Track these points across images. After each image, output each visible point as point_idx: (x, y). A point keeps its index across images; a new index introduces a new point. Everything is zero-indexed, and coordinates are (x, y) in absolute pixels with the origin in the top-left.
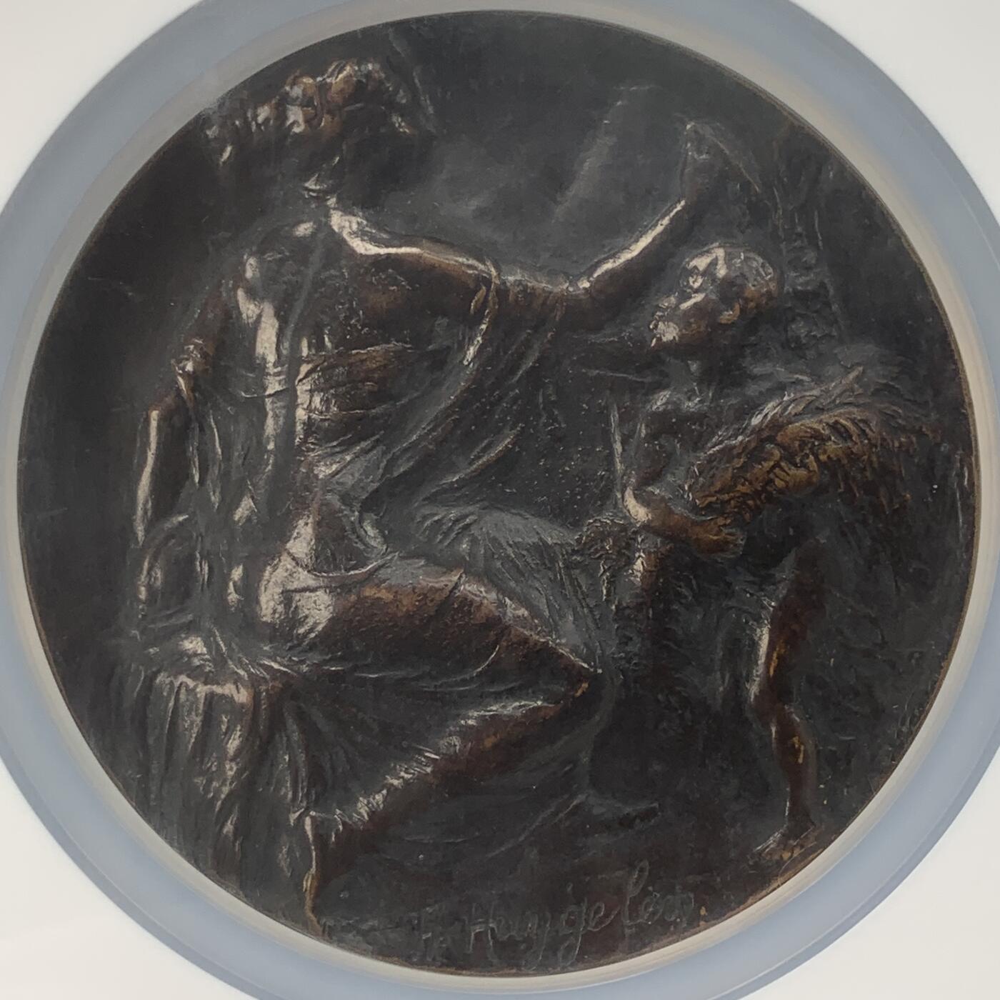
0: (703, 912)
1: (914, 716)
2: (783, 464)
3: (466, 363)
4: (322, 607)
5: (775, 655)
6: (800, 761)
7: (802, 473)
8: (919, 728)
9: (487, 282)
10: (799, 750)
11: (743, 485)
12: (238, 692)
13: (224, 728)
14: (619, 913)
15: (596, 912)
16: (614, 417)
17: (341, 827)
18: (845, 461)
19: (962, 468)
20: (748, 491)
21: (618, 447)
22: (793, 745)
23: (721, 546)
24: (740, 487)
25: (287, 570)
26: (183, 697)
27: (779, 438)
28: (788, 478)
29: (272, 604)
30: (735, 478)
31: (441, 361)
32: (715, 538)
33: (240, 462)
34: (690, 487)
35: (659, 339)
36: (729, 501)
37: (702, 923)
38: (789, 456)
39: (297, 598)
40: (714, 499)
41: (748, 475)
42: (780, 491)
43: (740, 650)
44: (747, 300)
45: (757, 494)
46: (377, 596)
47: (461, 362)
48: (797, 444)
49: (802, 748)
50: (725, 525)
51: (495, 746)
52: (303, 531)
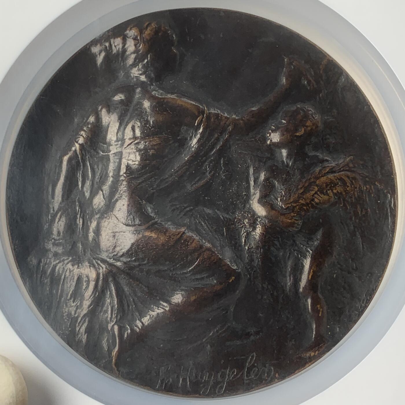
0: (277, 375)
1: (367, 300)
2: (319, 193)
3: (192, 145)
4: (128, 239)
5: (312, 271)
6: (320, 315)
7: (326, 197)
8: (369, 304)
9: (203, 112)
10: (319, 310)
11: (302, 200)
12: (91, 272)
13: (84, 287)
14: (242, 374)
15: (233, 373)
16: (251, 171)
17: (129, 331)
18: (344, 193)
19: (391, 199)
20: (304, 203)
21: (252, 183)
22: (318, 308)
23: (292, 225)
24: (300, 201)
26: (68, 274)
27: (318, 182)
28: (320, 199)
29: (107, 237)
30: (299, 198)
31: (183, 143)
32: (290, 221)
33: (98, 181)
34: (280, 200)
35: (271, 141)
36: (296, 206)
37: (276, 380)
38: (321, 191)
39: (118, 235)
40: (290, 205)
41: (304, 197)
42: (317, 204)
43: (298, 269)
44: (307, 127)
45: (307, 204)
46: (150, 235)
47: (191, 145)
48: (325, 185)
49: (321, 310)
50: (294, 216)
51: (195, 300)
52: (122, 208)
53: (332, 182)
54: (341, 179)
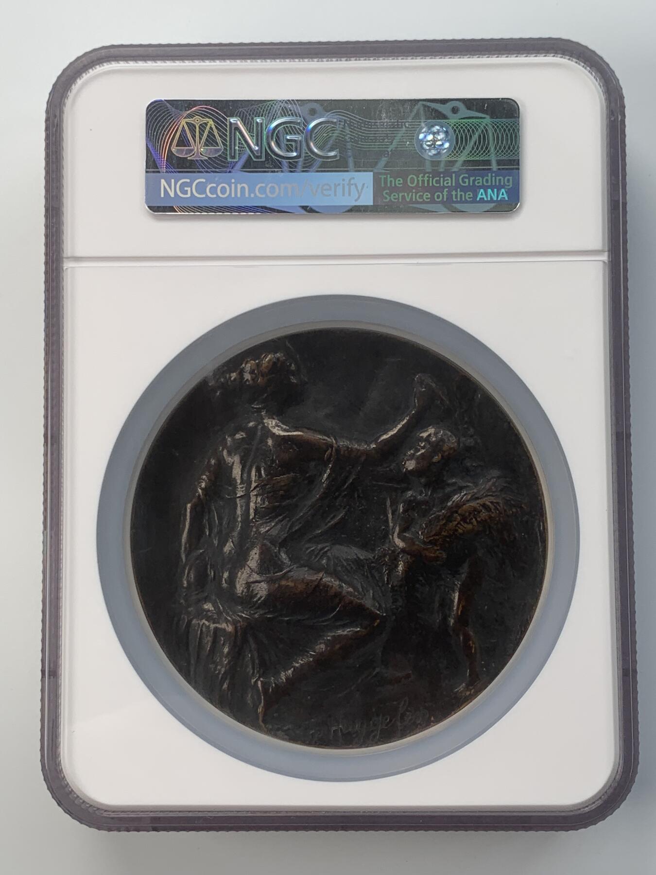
0: (432, 719)
1: (522, 631)
2: (462, 523)
3: (323, 481)
4: (263, 589)
5: (461, 605)
6: (473, 651)
7: (470, 527)
8: (524, 636)
9: (332, 446)
10: (472, 647)
11: (445, 532)
12: (228, 627)
13: (222, 642)
14: (396, 720)
15: (386, 719)
16: (388, 503)
17: (274, 685)
18: (489, 521)
19: (540, 522)
20: (447, 535)
21: (390, 516)
22: (470, 644)
23: (436, 558)
24: (443, 533)
25: (248, 574)
26: (204, 629)
27: (460, 512)
28: (464, 529)
29: (242, 588)
30: (441, 529)
31: (311, 481)
32: (433, 555)
33: (226, 526)
34: (421, 533)
35: (407, 469)
36: (438, 540)
37: (432, 723)
38: (464, 519)
39: (253, 586)
40: (432, 538)
41: (447, 528)
42: (461, 534)
43: (446, 604)
44: (444, 452)
45: (449, 536)
46: (287, 584)
47: (321, 480)
48: (467, 514)
49: (474, 646)
50: (438, 550)
51: (340, 648)
52: (254, 557)
53: (475, 509)
54: (484, 506)
